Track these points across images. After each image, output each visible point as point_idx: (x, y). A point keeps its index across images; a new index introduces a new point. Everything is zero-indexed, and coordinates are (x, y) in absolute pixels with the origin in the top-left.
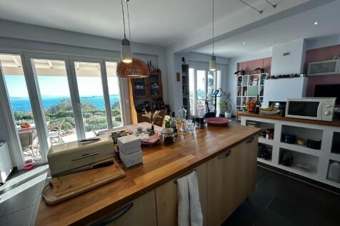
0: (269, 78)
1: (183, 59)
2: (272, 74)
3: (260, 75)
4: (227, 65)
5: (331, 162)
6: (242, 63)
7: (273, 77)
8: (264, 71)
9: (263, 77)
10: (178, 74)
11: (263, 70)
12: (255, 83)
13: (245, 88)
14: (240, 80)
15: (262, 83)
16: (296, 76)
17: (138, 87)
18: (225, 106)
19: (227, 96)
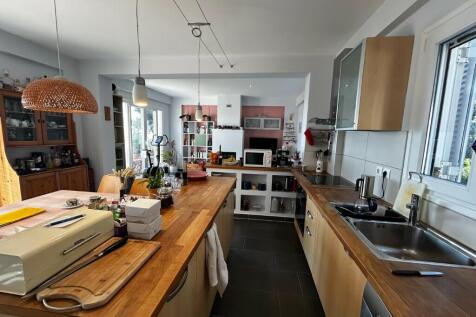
0: (216, 127)
1: (114, 87)
2: (219, 124)
3: (206, 123)
4: (169, 106)
5: (272, 198)
6: (188, 106)
7: (220, 127)
8: (211, 119)
9: (210, 124)
10: (107, 110)
11: (209, 118)
12: (202, 131)
13: (192, 136)
14: (186, 125)
15: (209, 132)
16: (237, 128)
17: (15, 123)
18: (170, 157)
19: (171, 144)
